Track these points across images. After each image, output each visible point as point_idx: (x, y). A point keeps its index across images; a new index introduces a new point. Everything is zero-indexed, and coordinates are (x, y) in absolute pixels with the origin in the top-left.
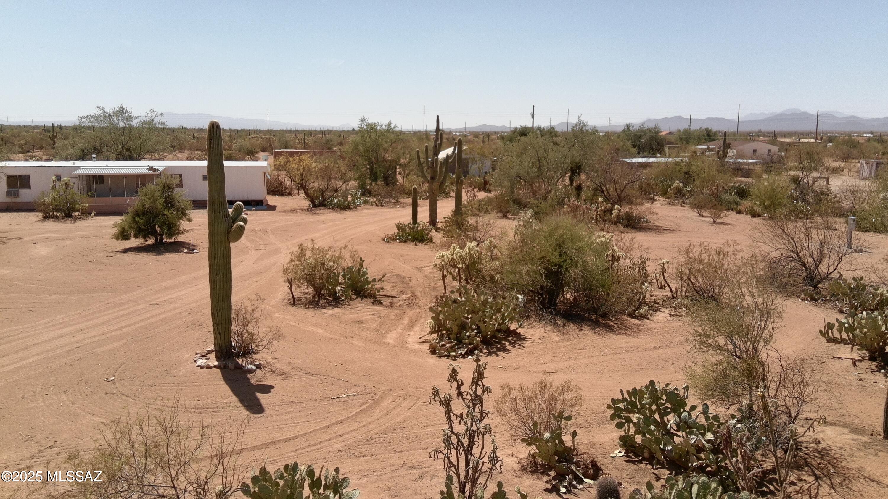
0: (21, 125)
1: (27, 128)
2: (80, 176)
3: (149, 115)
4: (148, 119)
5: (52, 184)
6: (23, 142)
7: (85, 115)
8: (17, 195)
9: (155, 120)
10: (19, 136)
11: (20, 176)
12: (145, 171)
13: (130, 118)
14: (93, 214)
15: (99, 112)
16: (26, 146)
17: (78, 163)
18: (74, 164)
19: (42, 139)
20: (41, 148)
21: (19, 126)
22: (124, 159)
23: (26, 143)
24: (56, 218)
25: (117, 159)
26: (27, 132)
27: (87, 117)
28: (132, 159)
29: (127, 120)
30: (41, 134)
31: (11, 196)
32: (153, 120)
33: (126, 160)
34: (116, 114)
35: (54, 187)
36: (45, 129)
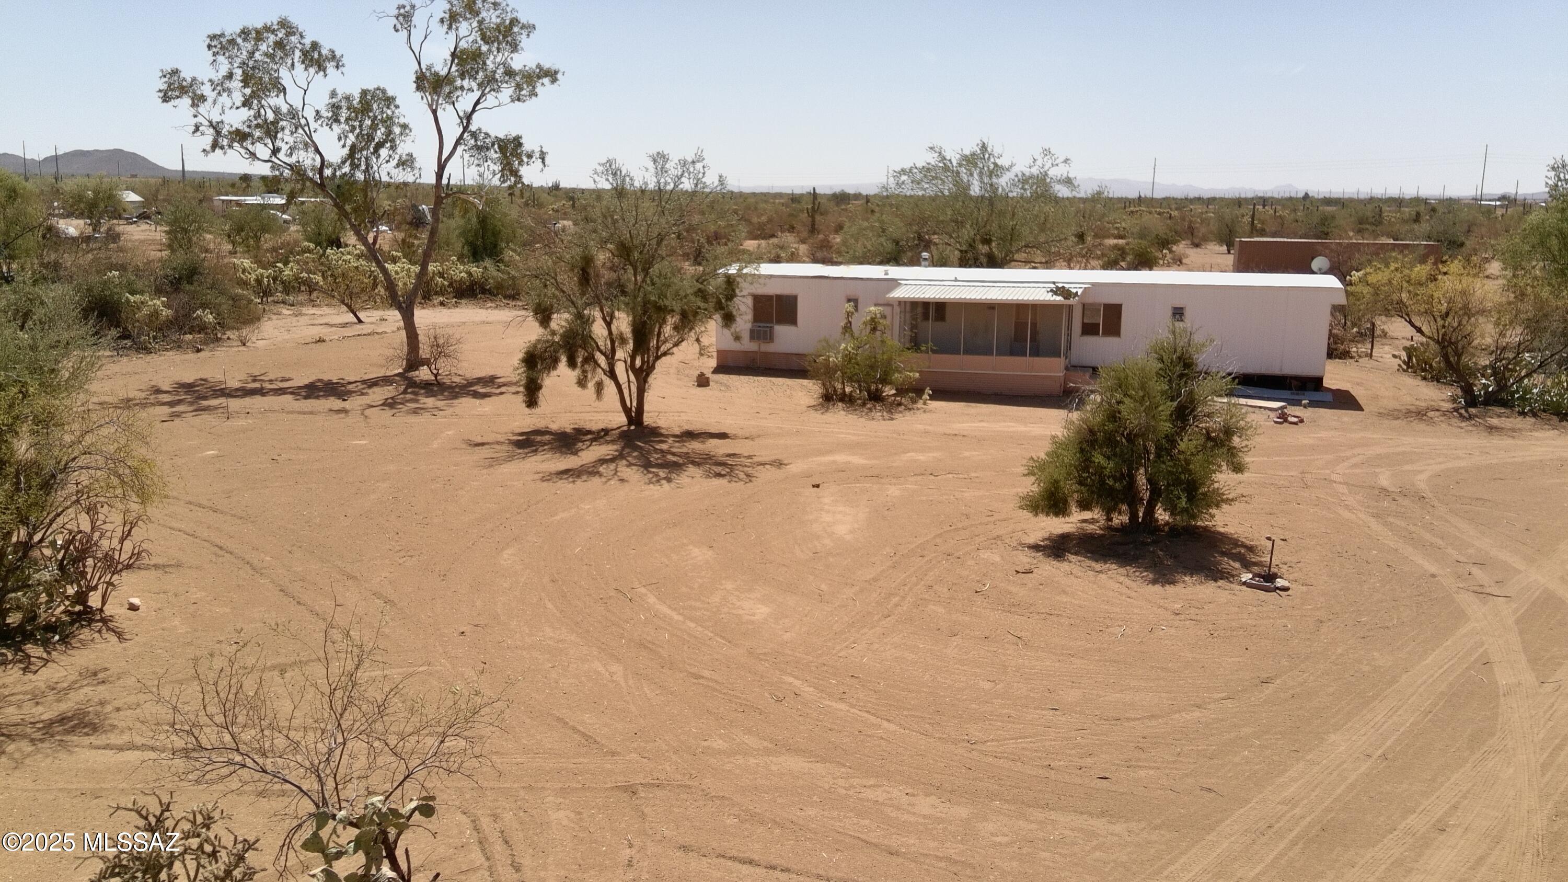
0: (757, 191)
1: (765, 197)
2: (902, 303)
3: (1039, 163)
4: (1035, 171)
5: (845, 321)
6: (764, 219)
7: (907, 166)
8: (769, 337)
9: (1050, 173)
10: (756, 209)
11: (777, 296)
12: (1042, 295)
13: (997, 170)
14: (926, 396)
15: (932, 159)
16: (769, 226)
17: (895, 272)
18: (886, 274)
19: (791, 215)
20: (792, 229)
21: (754, 194)
22: (977, 264)
23: (770, 220)
24: (847, 400)
25: (964, 263)
26: (766, 202)
27: (911, 170)
28: (993, 262)
29: (991, 174)
30: (787, 207)
31: (759, 338)
32: (1046, 174)
33: (981, 266)
34: (970, 161)
35: (848, 328)
36: (795, 199)
